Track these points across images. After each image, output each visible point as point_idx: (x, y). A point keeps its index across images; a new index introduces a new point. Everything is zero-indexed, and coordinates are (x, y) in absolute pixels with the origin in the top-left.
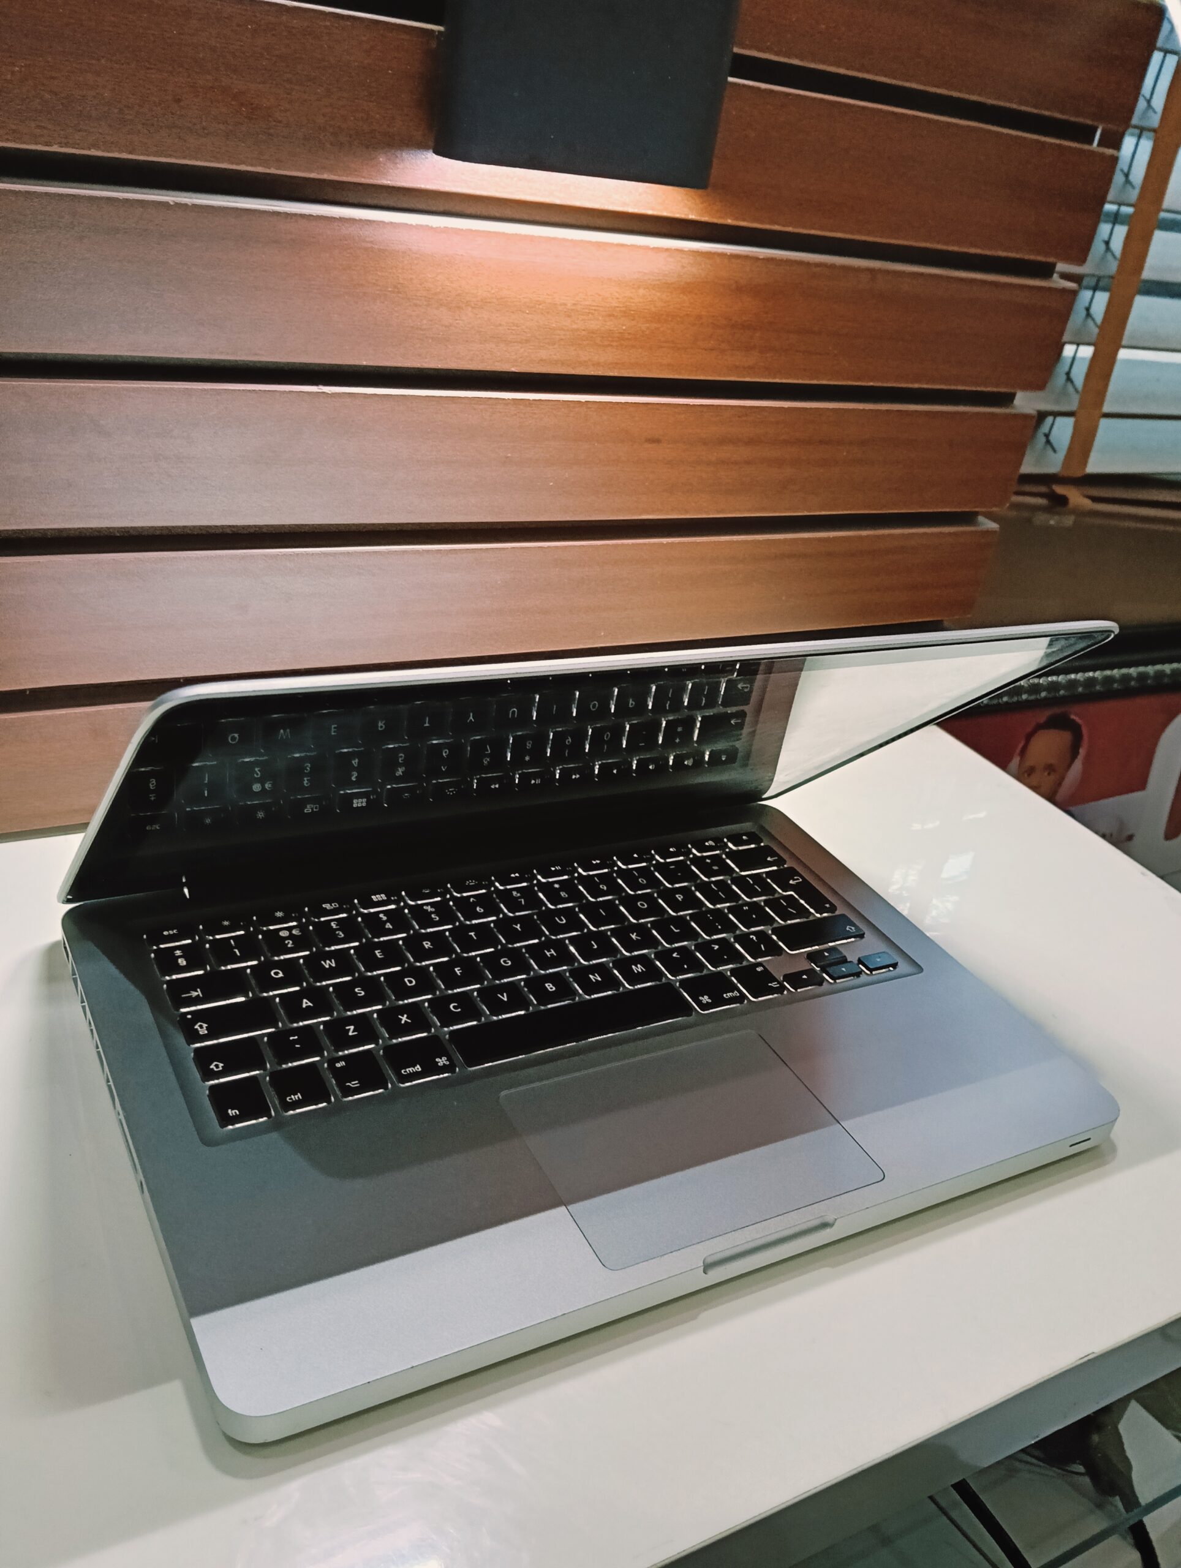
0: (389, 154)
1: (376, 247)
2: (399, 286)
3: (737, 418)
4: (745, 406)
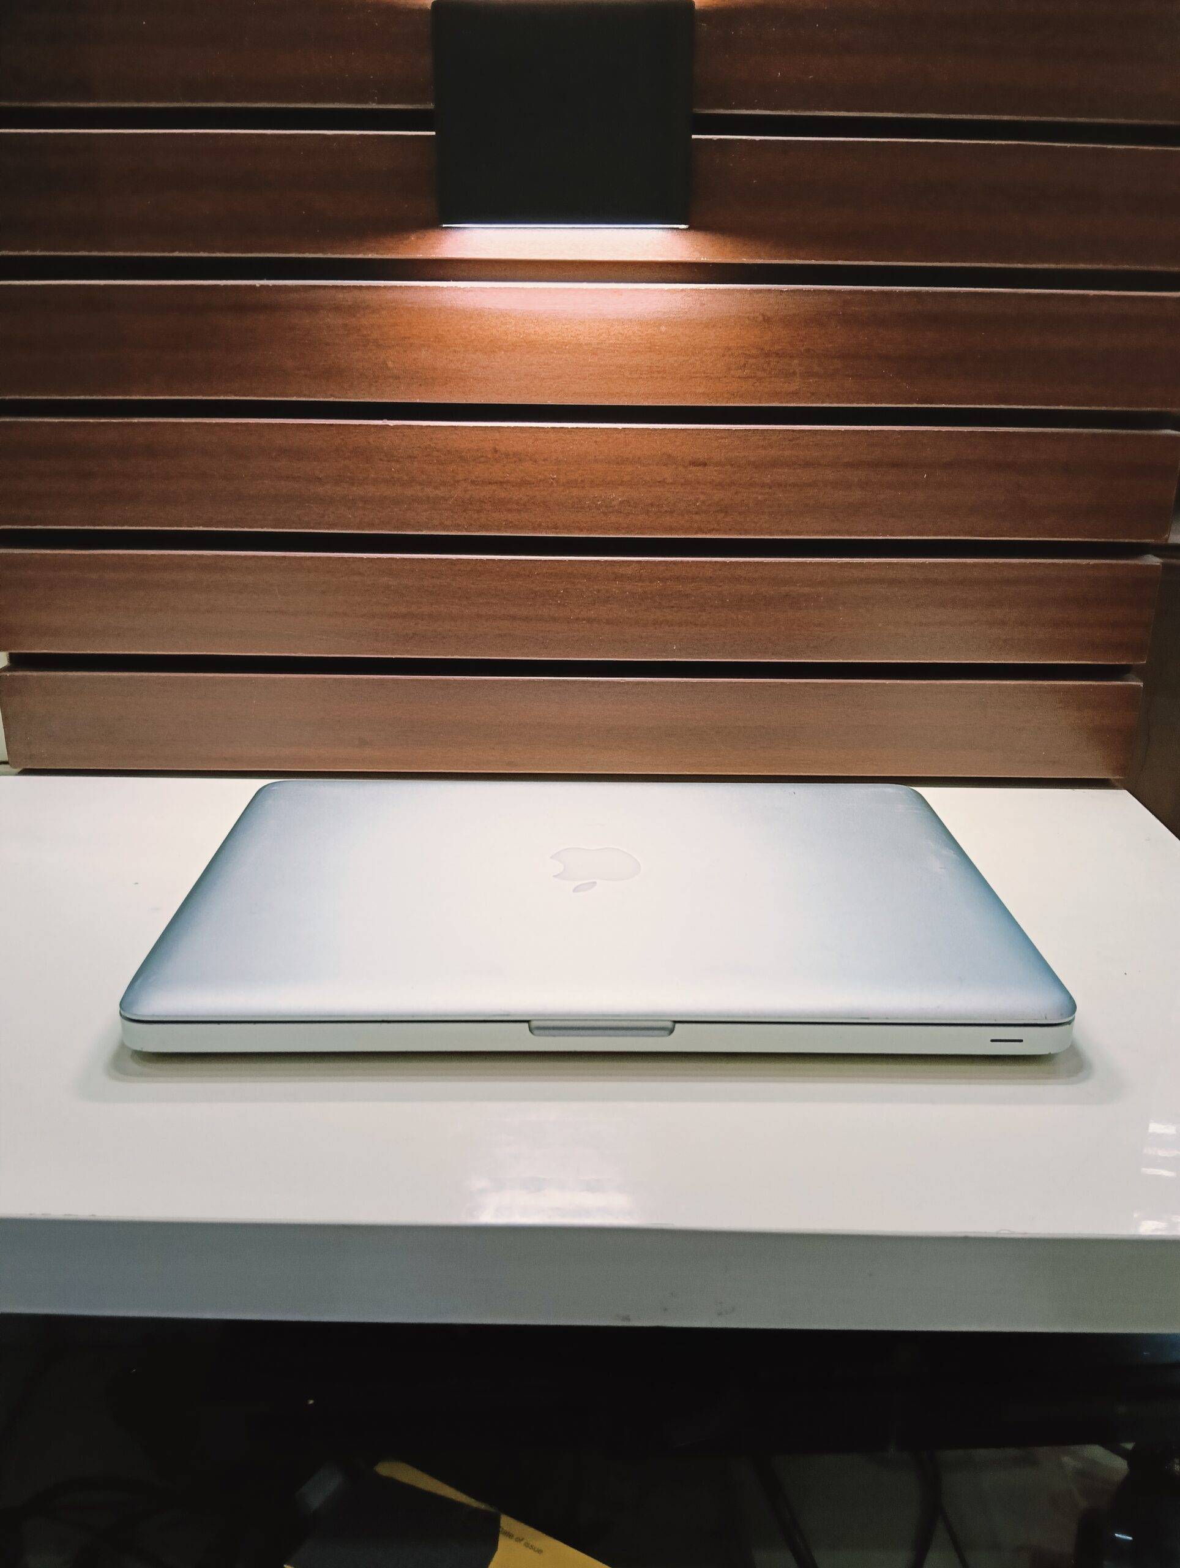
0: (418, 234)
3: (788, 443)
4: (794, 431)
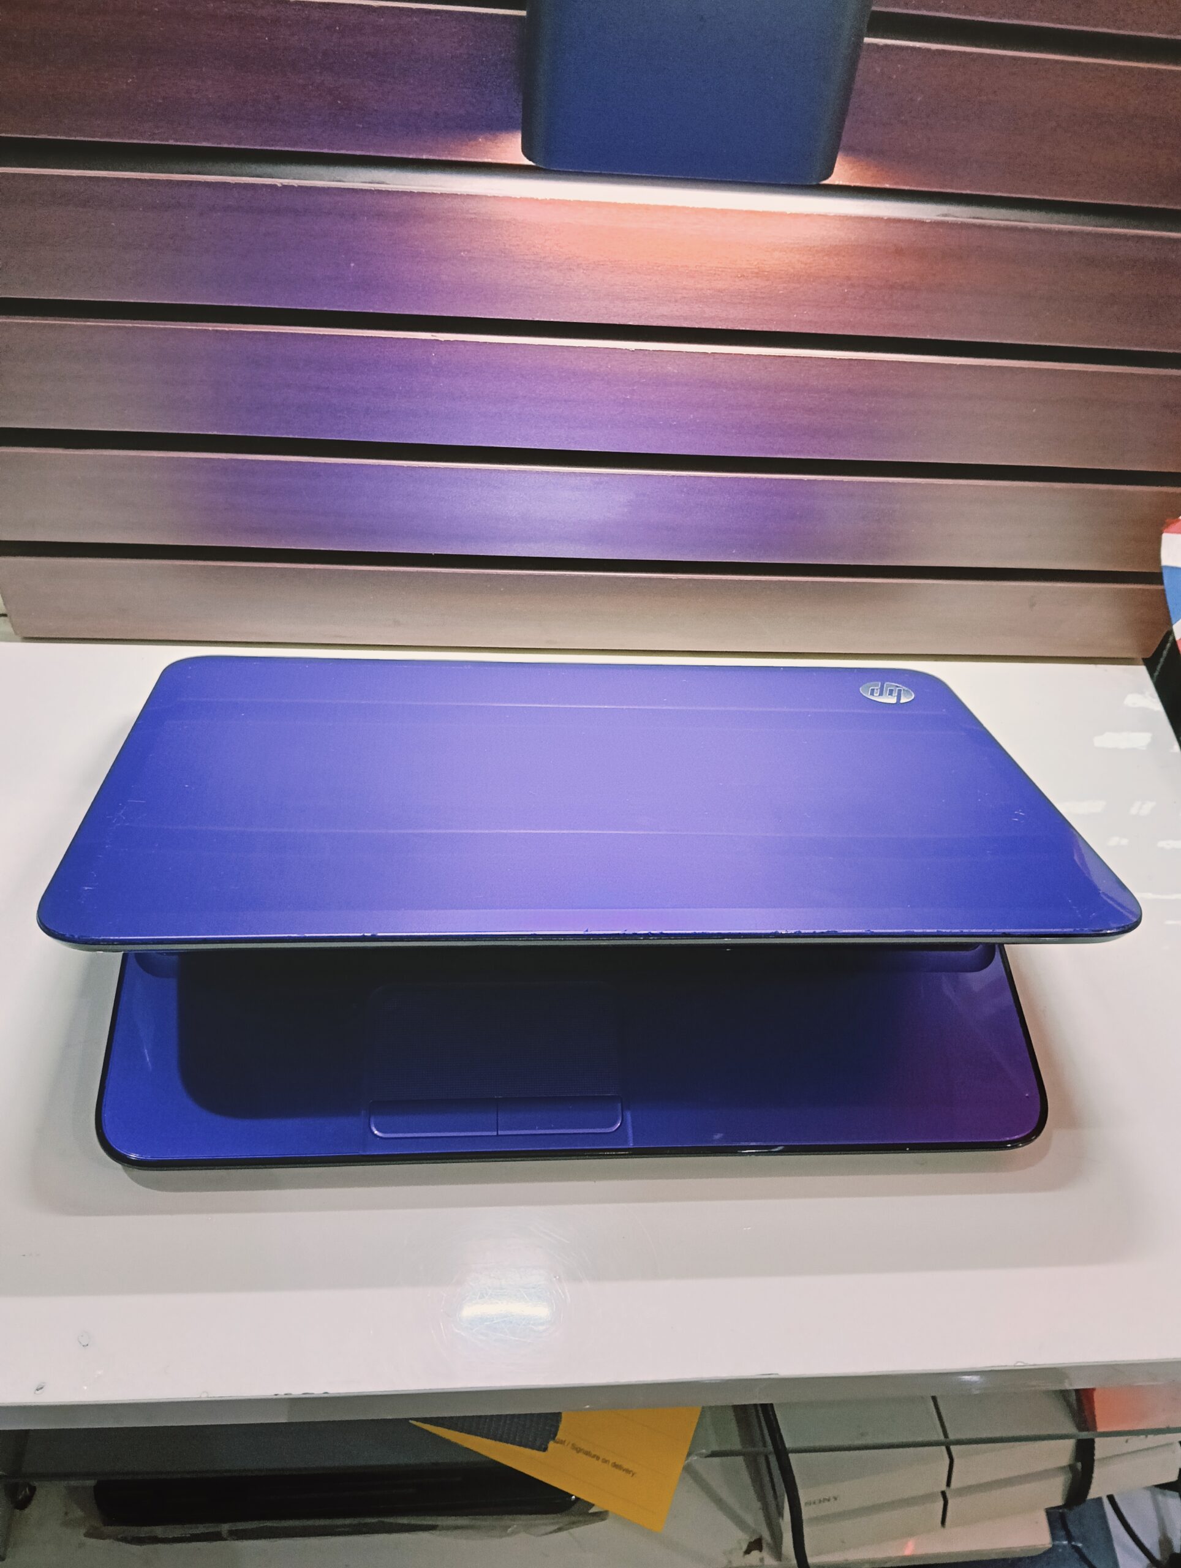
2: (506, 251)
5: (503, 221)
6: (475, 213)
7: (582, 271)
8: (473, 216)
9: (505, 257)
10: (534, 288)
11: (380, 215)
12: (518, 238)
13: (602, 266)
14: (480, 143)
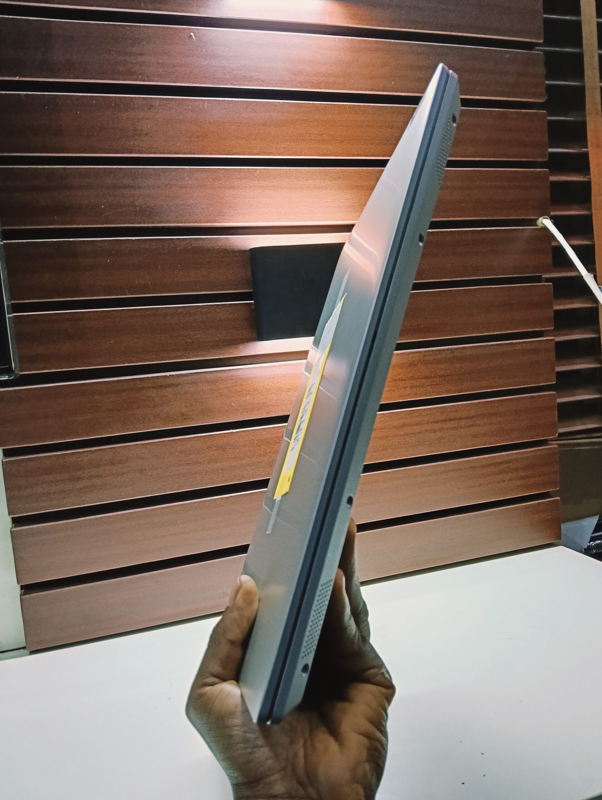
0: (243, 345)
1: (244, 377)
2: (255, 389)
3: (408, 416)
4: (410, 411)
5: (253, 377)
6: (242, 376)
7: (284, 392)
8: (241, 377)
9: (255, 391)
10: (268, 403)
11: (207, 381)
12: (259, 383)
13: (291, 390)
14: (241, 349)
